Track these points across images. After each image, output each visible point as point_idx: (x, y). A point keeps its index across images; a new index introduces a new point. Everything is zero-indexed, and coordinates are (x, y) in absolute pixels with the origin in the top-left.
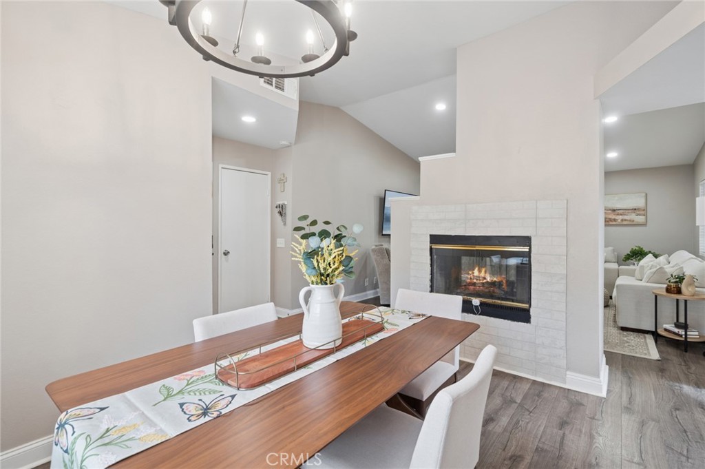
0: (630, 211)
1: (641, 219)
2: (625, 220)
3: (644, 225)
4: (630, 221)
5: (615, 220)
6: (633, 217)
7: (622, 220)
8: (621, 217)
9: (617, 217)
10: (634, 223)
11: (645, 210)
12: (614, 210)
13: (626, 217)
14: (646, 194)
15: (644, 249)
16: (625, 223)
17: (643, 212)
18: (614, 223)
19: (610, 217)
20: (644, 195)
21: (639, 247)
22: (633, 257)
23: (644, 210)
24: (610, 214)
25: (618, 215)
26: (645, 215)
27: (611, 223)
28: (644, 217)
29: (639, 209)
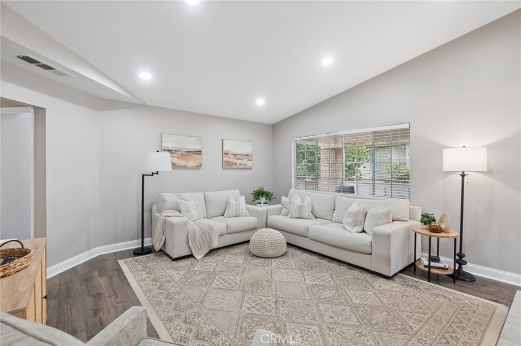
0: (244, 156)
1: (250, 164)
2: (242, 164)
3: (252, 168)
4: (244, 165)
5: (236, 164)
6: (245, 161)
7: (240, 164)
8: (239, 161)
9: (237, 162)
10: (247, 167)
12: (235, 155)
13: (242, 162)
14: (253, 143)
16: (242, 166)
17: (251, 158)
18: (235, 167)
19: (233, 161)
20: (251, 143)
23: (251, 156)
24: (233, 158)
25: (237, 159)
26: (252, 160)
27: (233, 167)
28: (251, 162)
29: (249, 155)
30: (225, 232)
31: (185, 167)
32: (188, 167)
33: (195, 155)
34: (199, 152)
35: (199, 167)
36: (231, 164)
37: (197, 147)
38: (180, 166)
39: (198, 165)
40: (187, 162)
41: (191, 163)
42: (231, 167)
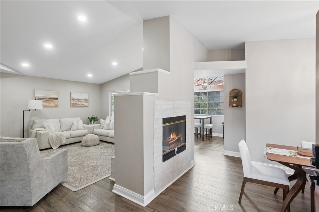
0: (84, 100)
2: (82, 104)
3: (88, 106)
4: (84, 105)
5: (79, 104)
6: (84, 103)
7: (81, 104)
8: (81, 103)
10: (85, 106)
13: (82, 103)
14: (88, 93)
16: (82, 106)
18: (78, 106)
23: (88, 100)
24: (77, 101)
25: (80, 102)
27: (77, 106)
28: (88, 103)
29: (86, 100)
30: (70, 137)
31: (48, 106)
32: (50, 106)
33: (54, 100)
34: (57, 99)
35: (57, 106)
36: (76, 104)
37: (56, 96)
38: (45, 106)
39: (56, 105)
40: (50, 104)
41: (52, 104)
42: (76, 106)
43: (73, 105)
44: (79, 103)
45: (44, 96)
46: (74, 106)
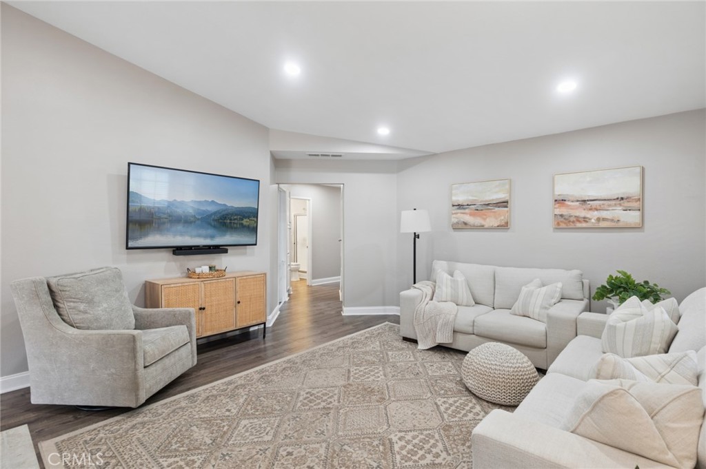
0: (613, 202)
1: (632, 217)
2: (604, 219)
3: (639, 228)
4: (612, 220)
5: (585, 220)
6: (618, 213)
7: (598, 220)
9: (589, 214)
10: (620, 225)
11: (641, 199)
12: (584, 201)
13: (604, 214)
14: (643, 169)
15: (633, 277)
16: (603, 224)
17: (636, 205)
18: (584, 225)
19: (577, 214)
20: (638, 170)
21: (625, 274)
22: (611, 291)
23: (639, 199)
24: (577, 208)
25: (591, 209)
26: (641, 210)
27: (579, 225)
28: (638, 213)
29: (628, 199)
30: (470, 329)
31: (481, 228)
32: (486, 226)
33: (497, 209)
34: (504, 204)
35: (505, 226)
36: (572, 219)
37: (502, 196)
38: (474, 226)
39: (503, 223)
40: (485, 219)
41: (491, 221)
42: (572, 225)
43: (564, 223)
44: (588, 216)
45: (471, 198)
46: (563, 225)
